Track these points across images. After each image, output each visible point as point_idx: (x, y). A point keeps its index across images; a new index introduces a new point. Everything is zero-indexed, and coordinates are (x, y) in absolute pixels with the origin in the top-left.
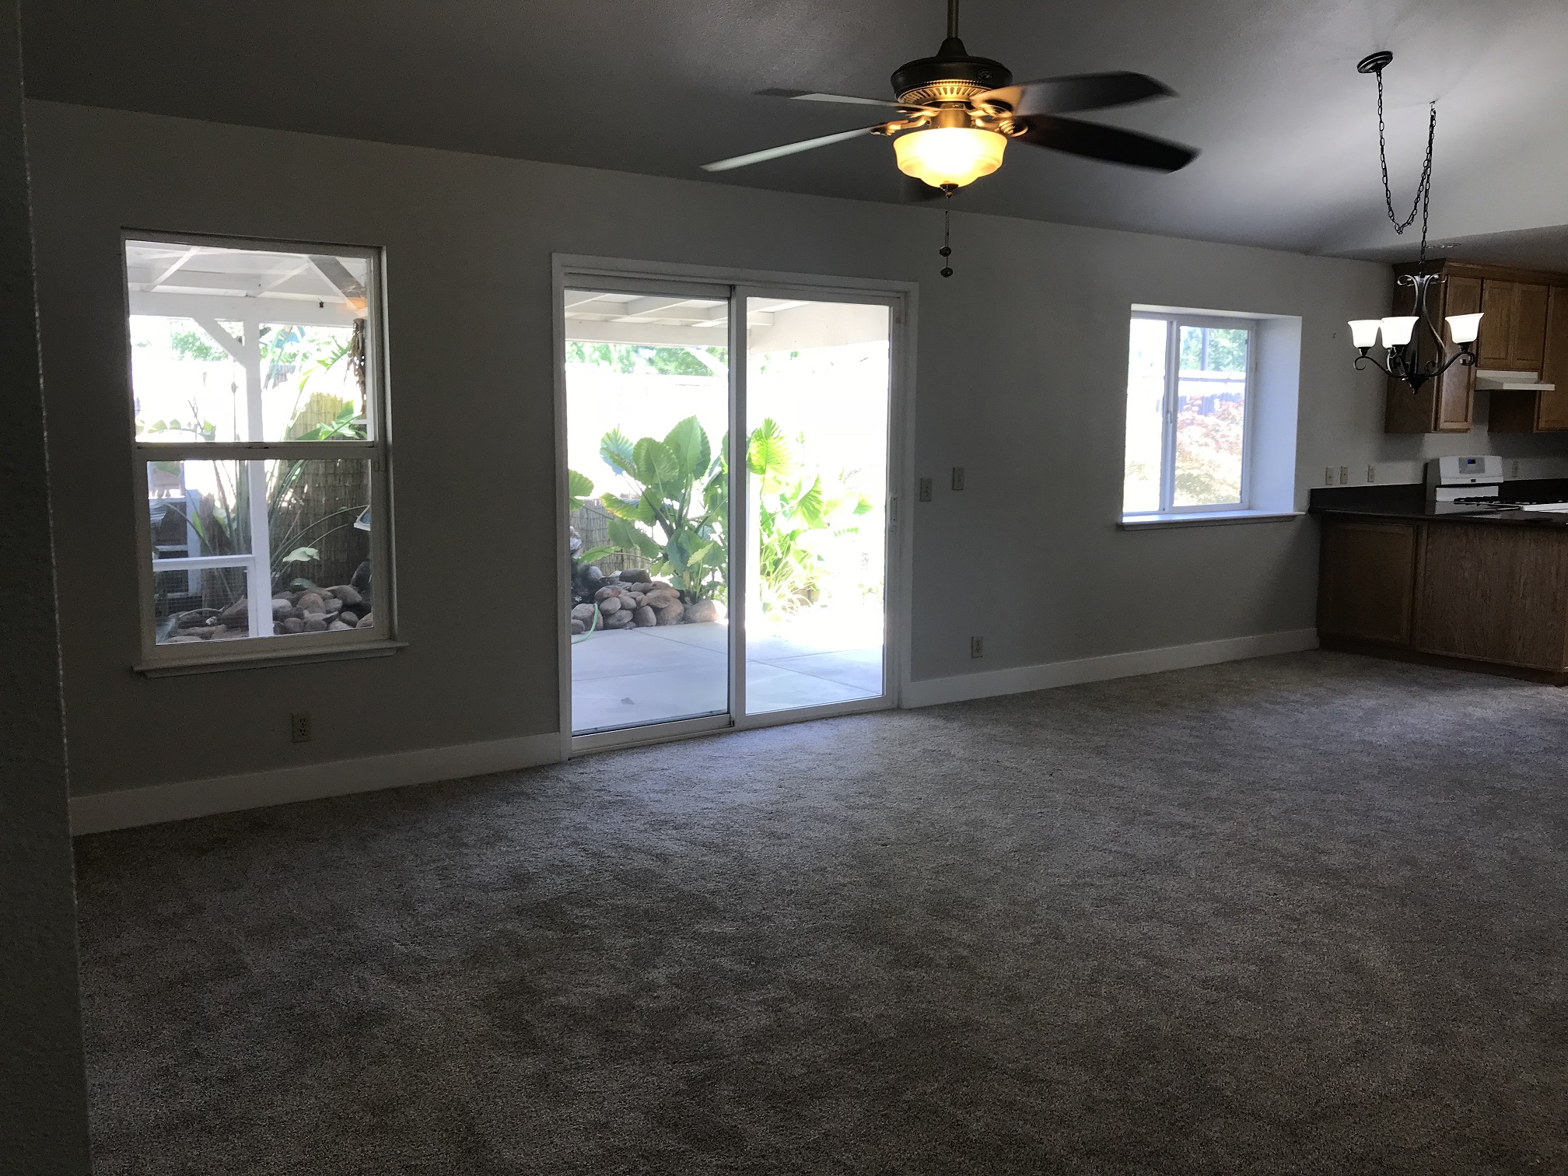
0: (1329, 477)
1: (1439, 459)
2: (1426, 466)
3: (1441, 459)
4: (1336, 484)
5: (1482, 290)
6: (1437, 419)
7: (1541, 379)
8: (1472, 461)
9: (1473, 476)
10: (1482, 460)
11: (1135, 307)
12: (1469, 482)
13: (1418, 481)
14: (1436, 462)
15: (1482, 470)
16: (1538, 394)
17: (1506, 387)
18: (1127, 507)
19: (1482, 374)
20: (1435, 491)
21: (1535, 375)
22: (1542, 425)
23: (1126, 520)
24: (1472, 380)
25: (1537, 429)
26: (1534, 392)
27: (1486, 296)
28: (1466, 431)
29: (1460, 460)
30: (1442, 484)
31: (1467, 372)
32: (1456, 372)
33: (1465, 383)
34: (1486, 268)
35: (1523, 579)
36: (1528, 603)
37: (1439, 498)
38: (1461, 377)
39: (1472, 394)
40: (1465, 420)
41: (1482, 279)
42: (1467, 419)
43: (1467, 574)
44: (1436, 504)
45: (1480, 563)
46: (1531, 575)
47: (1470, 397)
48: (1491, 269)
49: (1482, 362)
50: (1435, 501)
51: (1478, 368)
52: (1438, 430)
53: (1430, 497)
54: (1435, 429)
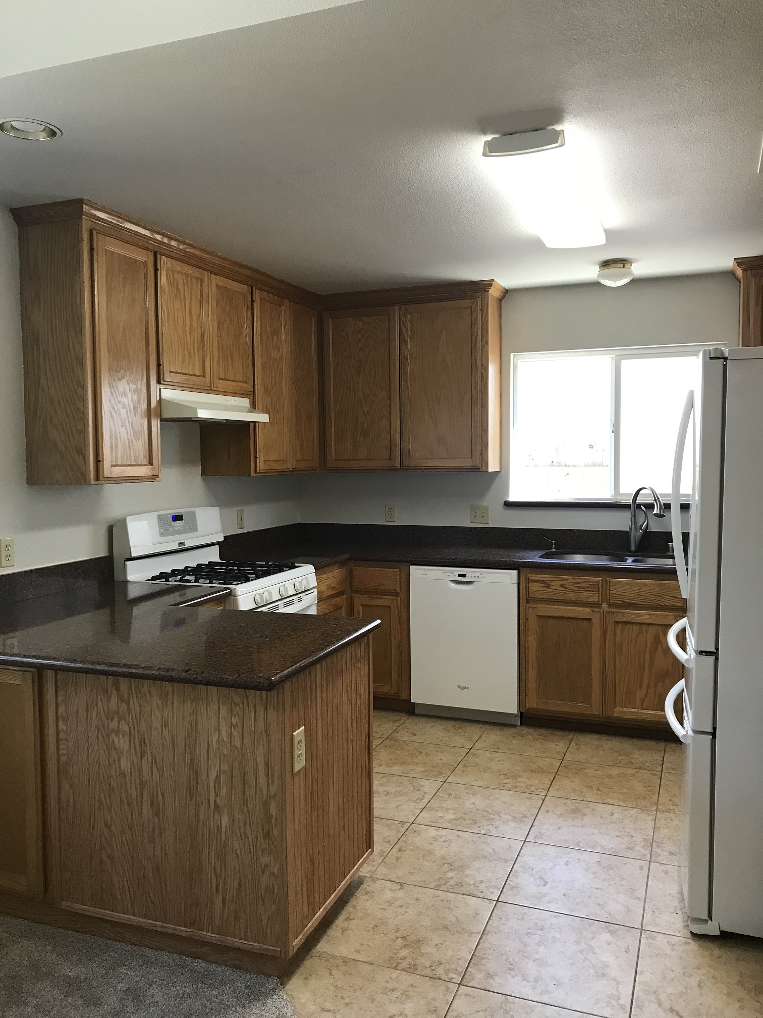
1: (126, 518)
2: (110, 530)
3: (128, 519)
5: (156, 270)
6: (98, 461)
7: (253, 407)
8: (178, 518)
9: (181, 538)
10: (193, 515)
12: (176, 547)
13: (102, 553)
14: (123, 523)
15: (193, 528)
16: (252, 425)
17: (203, 414)
19: (168, 394)
20: (125, 566)
21: (246, 402)
22: (261, 466)
24: (154, 403)
25: (256, 471)
26: (247, 424)
27: (163, 280)
28: (155, 477)
29: (160, 518)
30: (134, 555)
31: (145, 390)
32: (127, 389)
33: (144, 406)
34: (158, 237)
35: (213, 775)
36: (225, 820)
37: (131, 577)
38: (135, 397)
39: (156, 424)
40: (151, 463)
41: (155, 254)
42: (155, 461)
43: (124, 764)
44: (130, 587)
45: (143, 741)
46: (225, 767)
47: (154, 429)
48: (166, 240)
49: (167, 377)
50: (126, 582)
51: (162, 386)
52: (101, 478)
53: (117, 576)
54: (97, 478)
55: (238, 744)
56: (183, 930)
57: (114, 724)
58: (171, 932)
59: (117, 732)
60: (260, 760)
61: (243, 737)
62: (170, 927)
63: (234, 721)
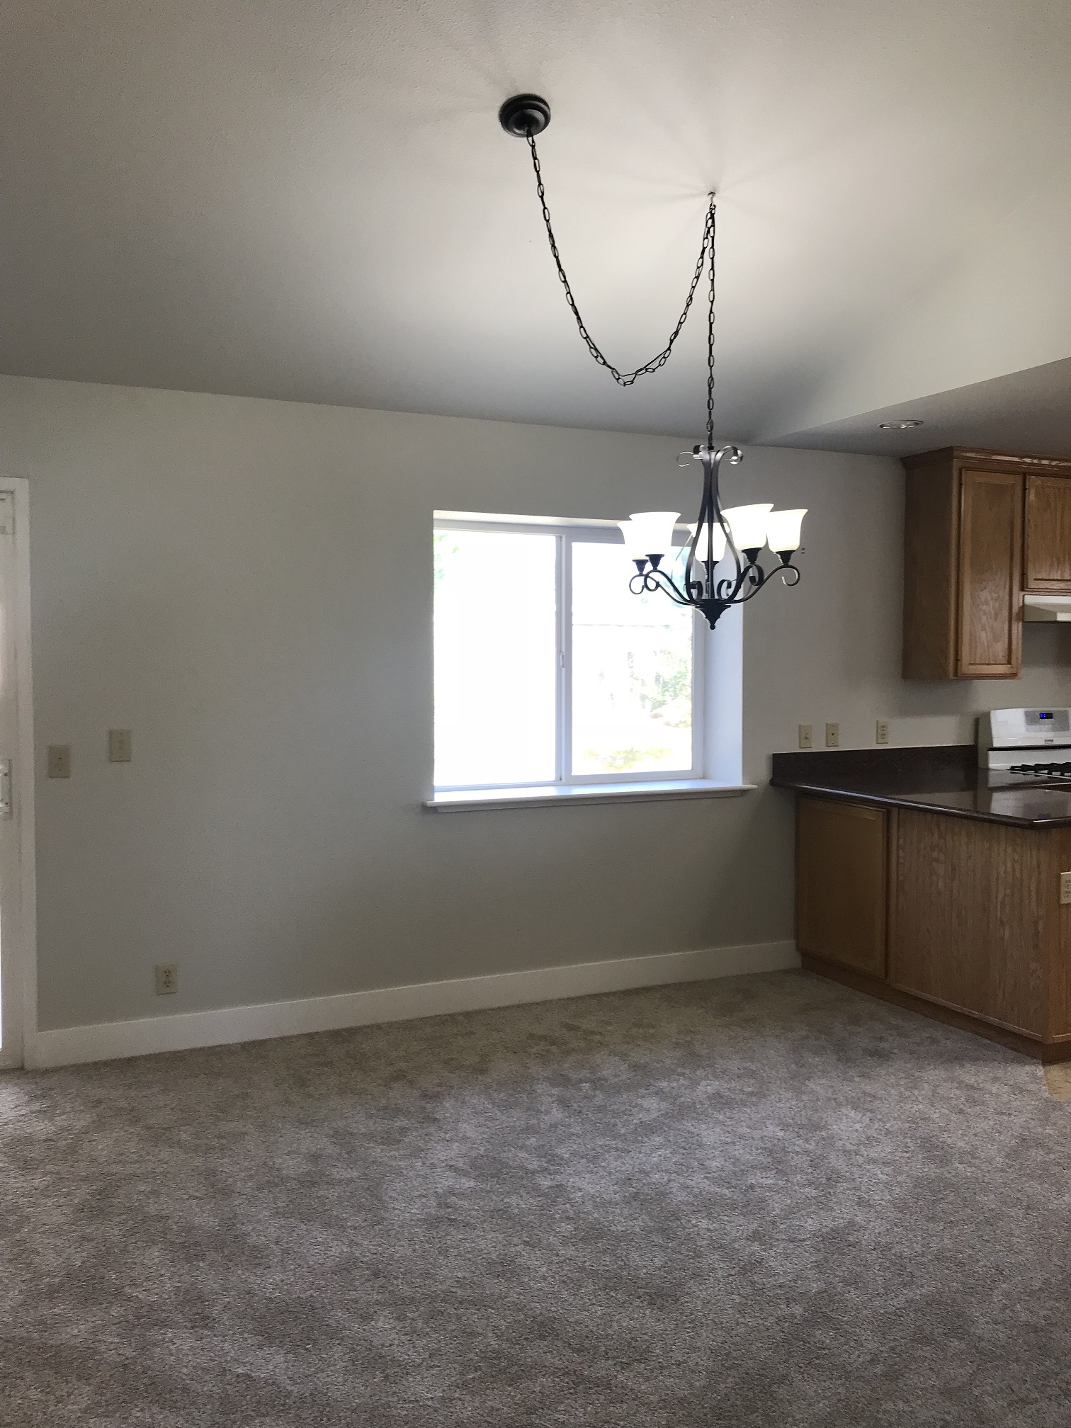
0: (805, 737)
1: (989, 712)
2: (977, 722)
3: (992, 712)
4: (819, 746)
5: (1025, 489)
6: (957, 660)
8: (1047, 716)
9: (1049, 736)
10: (1065, 713)
11: (438, 514)
12: (1041, 743)
13: (967, 741)
14: (987, 716)
15: (1063, 727)
17: (1062, 617)
18: (439, 779)
19: (1031, 599)
20: (987, 755)
23: (440, 798)
24: (1015, 609)
27: (1032, 496)
28: (1015, 674)
29: (1029, 713)
30: (996, 745)
31: (1007, 598)
32: (989, 598)
33: (1005, 612)
34: (1028, 460)
35: (1000, 896)
36: (1007, 933)
37: (992, 765)
38: (997, 605)
39: (1018, 628)
40: (1009, 662)
41: (1025, 474)
42: (1014, 661)
43: (941, 883)
44: (991, 773)
45: (954, 869)
46: (1008, 891)
47: (1014, 632)
48: (1035, 461)
49: (1032, 584)
50: (988, 769)
51: (1024, 593)
52: (959, 675)
53: (981, 764)
54: (956, 674)
55: (1018, 874)
56: (976, 1014)
57: (935, 855)
58: (967, 1013)
59: (937, 860)
60: (1033, 888)
61: (1021, 870)
62: (966, 1010)
63: (1017, 857)
